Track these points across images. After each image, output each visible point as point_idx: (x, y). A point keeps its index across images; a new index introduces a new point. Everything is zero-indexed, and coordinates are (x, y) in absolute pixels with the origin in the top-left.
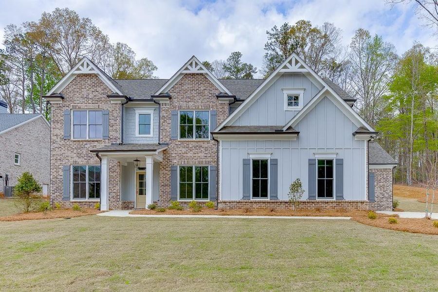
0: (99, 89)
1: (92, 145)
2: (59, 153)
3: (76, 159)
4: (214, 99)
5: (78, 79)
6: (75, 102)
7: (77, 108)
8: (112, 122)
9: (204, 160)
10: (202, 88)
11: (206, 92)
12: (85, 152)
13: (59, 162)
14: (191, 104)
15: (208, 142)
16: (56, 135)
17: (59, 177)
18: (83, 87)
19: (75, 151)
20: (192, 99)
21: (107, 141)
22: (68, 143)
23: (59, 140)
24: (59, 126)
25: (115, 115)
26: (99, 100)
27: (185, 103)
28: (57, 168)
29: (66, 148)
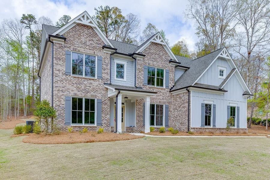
0: (94, 39)
1: (89, 82)
2: (61, 85)
3: (76, 92)
4: (168, 63)
5: (78, 27)
6: (75, 45)
7: (77, 50)
8: (105, 66)
9: (162, 101)
10: (161, 54)
11: (163, 57)
12: (83, 87)
13: (61, 93)
14: (155, 63)
15: (164, 89)
16: (59, 70)
17: (61, 106)
18: (82, 35)
19: (75, 85)
20: (155, 60)
21: (100, 80)
22: (69, 78)
23: (61, 74)
24: (61, 62)
25: (107, 61)
26: (94, 48)
27: (152, 62)
28: (59, 97)
29: (67, 82)
